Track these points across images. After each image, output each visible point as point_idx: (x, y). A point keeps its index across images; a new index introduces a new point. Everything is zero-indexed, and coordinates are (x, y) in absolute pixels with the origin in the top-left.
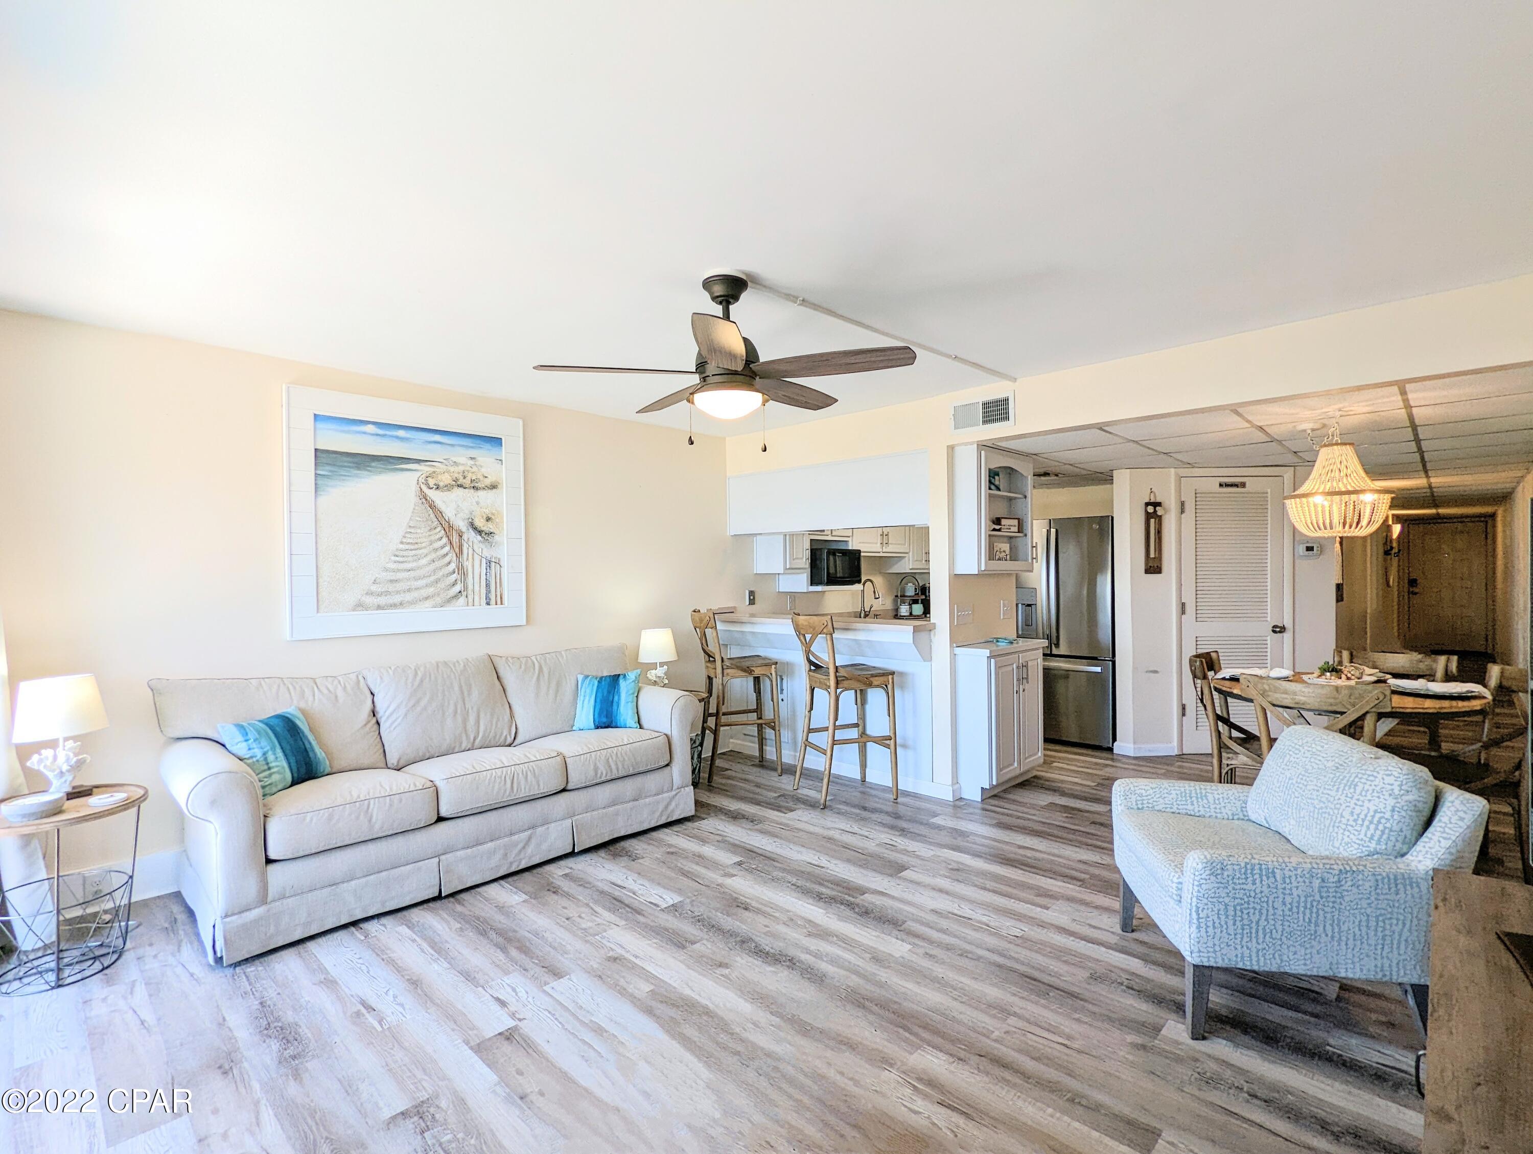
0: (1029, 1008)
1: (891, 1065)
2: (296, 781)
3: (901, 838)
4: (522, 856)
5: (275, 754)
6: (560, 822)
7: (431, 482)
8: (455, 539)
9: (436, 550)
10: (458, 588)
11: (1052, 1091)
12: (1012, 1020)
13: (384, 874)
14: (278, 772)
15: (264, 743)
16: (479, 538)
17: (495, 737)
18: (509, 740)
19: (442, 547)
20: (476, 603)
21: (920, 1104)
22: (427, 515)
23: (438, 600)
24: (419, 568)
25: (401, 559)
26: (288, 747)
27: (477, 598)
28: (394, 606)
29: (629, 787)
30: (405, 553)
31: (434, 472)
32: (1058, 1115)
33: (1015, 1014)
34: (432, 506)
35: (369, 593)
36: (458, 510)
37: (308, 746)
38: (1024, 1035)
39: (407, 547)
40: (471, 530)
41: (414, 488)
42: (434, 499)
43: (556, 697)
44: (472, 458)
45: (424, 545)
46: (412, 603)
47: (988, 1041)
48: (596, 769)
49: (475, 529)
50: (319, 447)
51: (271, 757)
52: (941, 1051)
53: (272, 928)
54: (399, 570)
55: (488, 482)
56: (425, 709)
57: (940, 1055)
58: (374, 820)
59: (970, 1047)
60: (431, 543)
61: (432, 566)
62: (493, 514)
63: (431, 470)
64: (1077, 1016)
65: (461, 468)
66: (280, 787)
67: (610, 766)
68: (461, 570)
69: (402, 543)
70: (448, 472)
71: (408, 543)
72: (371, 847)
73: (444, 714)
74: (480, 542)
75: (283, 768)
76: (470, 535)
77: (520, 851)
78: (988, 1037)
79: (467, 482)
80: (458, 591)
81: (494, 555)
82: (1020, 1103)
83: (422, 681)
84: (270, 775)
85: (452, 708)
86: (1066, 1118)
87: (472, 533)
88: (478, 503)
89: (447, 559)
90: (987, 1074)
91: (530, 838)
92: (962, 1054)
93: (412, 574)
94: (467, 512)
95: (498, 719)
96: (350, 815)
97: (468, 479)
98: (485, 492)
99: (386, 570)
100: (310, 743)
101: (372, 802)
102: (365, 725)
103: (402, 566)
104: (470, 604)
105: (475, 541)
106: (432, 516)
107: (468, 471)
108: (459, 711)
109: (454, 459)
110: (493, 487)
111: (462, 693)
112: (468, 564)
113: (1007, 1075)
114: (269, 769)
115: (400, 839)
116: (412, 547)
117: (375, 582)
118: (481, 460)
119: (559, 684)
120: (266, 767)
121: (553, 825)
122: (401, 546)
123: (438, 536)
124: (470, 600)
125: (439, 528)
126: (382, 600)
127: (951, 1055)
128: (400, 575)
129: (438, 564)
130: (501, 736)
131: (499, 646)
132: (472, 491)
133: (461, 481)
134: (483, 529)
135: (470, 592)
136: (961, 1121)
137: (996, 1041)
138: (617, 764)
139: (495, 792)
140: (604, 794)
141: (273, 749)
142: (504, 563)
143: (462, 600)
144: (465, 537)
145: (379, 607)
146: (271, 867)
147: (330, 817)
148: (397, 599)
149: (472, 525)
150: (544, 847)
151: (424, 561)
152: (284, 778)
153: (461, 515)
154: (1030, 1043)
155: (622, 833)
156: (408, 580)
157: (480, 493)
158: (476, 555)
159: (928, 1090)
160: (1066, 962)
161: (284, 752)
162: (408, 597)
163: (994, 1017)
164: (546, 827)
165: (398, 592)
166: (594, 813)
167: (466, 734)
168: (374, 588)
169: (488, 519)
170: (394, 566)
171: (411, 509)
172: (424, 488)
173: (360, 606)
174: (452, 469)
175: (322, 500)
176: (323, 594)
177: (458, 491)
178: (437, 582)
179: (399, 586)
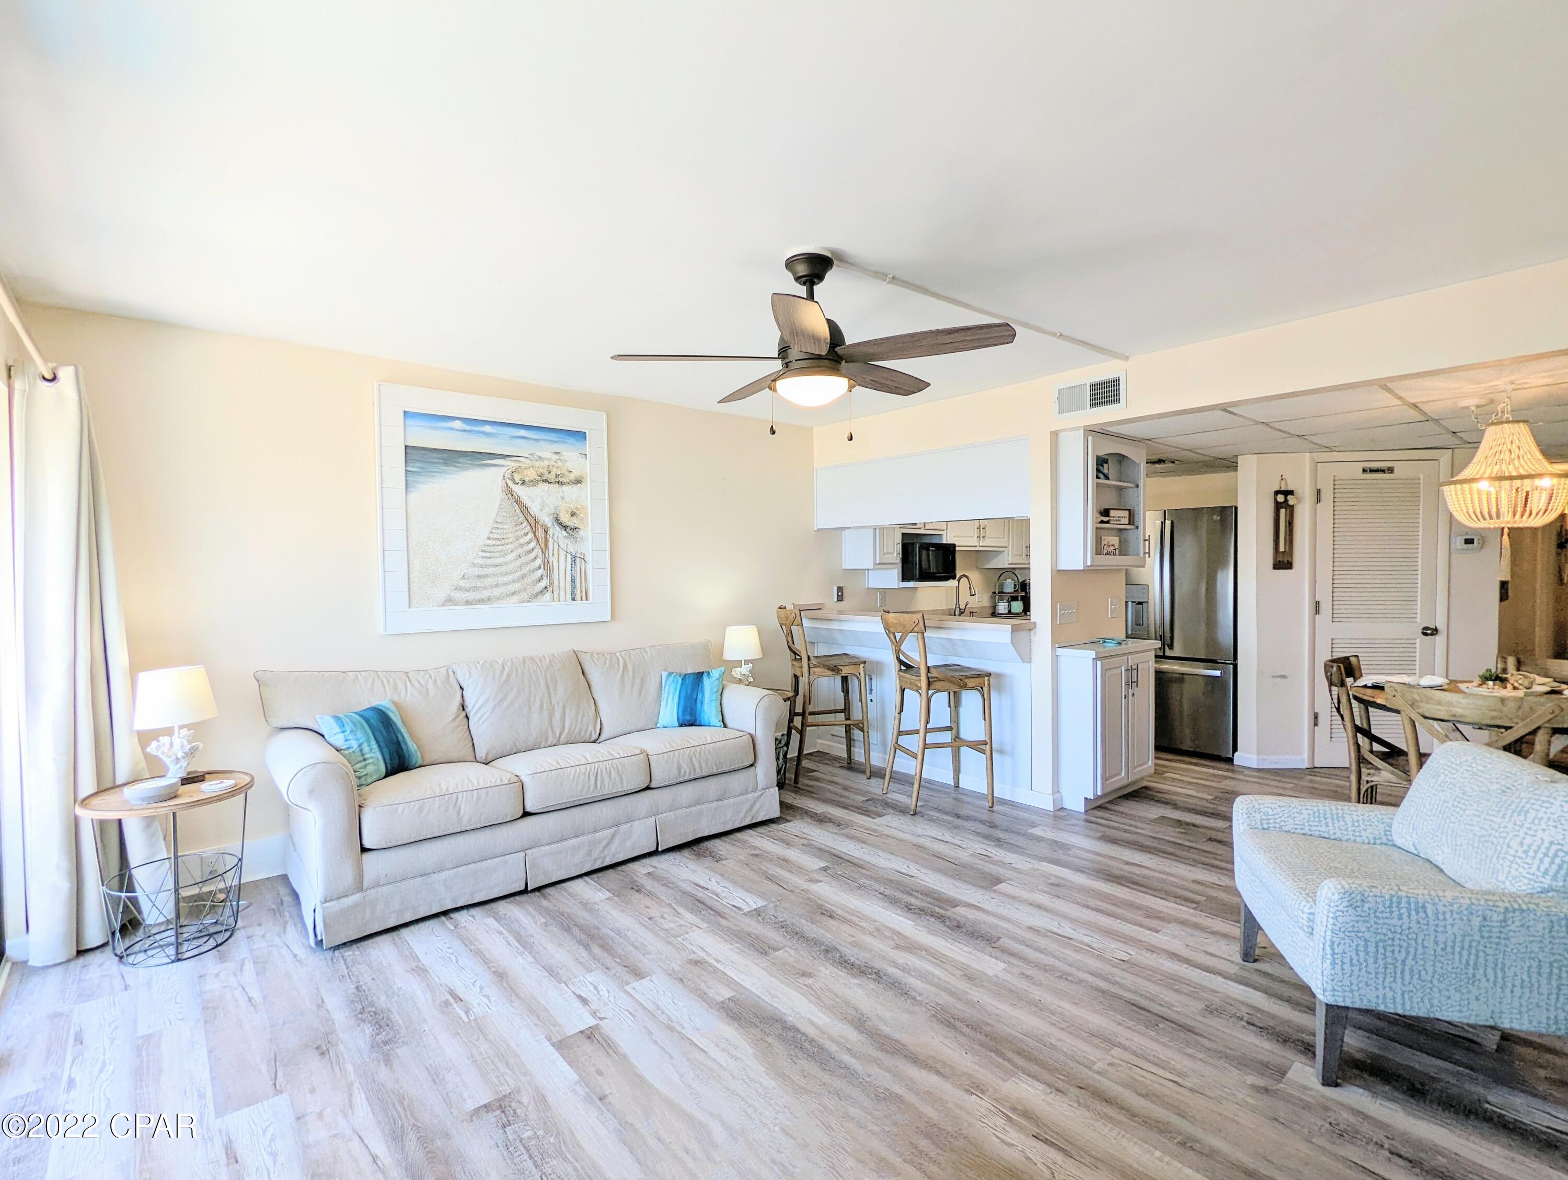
0: (1135, 1039)
1: (983, 1092)
2: (389, 773)
3: (997, 849)
4: (606, 852)
5: (369, 746)
6: (644, 821)
7: (517, 477)
8: (541, 534)
9: (522, 545)
10: (544, 583)
11: (1161, 1132)
12: (1116, 1051)
13: (472, 866)
14: (373, 763)
15: (360, 734)
16: (564, 533)
17: (580, 733)
18: (594, 737)
19: (528, 543)
20: (562, 598)
21: (1013, 1136)
22: (513, 511)
23: (525, 596)
24: (506, 563)
25: (488, 555)
26: (381, 739)
27: (562, 594)
28: (482, 601)
29: (712, 786)
30: (492, 549)
31: (520, 467)
32: (1167, 1159)
33: (1120, 1045)
34: (518, 501)
35: (458, 588)
36: (544, 505)
37: (400, 739)
38: (1130, 1069)
39: (494, 542)
40: (556, 525)
41: (500, 483)
42: (520, 494)
43: (640, 694)
44: (556, 453)
45: (510, 540)
46: (499, 598)
47: (1090, 1073)
48: (679, 768)
49: (560, 524)
50: (408, 444)
51: (366, 749)
52: (1038, 1080)
53: (368, 912)
54: (486, 566)
55: (572, 477)
56: (512, 703)
57: (1036, 1084)
58: (462, 812)
59: (1070, 1078)
60: (518, 538)
61: (518, 562)
62: (578, 509)
63: (516, 465)
64: (1190, 1051)
65: (546, 463)
66: (375, 778)
67: (693, 765)
68: (547, 565)
69: (489, 538)
70: (533, 467)
71: (495, 539)
72: (460, 839)
73: (530, 709)
74: (565, 537)
75: (378, 759)
76: (556, 531)
77: (604, 848)
78: (1090, 1069)
79: (552, 477)
80: (544, 586)
81: (579, 551)
82: (1124, 1142)
83: (509, 676)
84: (365, 767)
85: (538, 703)
86: (1176, 1163)
87: (557, 528)
88: (563, 498)
89: (533, 554)
90: (1088, 1108)
91: (613, 836)
92: (1060, 1085)
93: (499, 569)
94: (552, 507)
95: (583, 716)
96: (439, 807)
97: (553, 473)
98: (570, 486)
99: (474, 565)
100: (403, 737)
101: (460, 796)
102: (456, 718)
103: (489, 562)
104: (556, 599)
105: (561, 536)
106: (518, 511)
107: (553, 466)
108: (545, 706)
109: (539, 454)
110: (578, 481)
111: (548, 688)
112: (553, 560)
113: (1110, 1111)
114: (365, 760)
115: (488, 832)
116: (499, 543)
117: (463, 577)
118: (565, 454)
119: (643, 681)
120: (361, 758)
121: (637, 823)
122: (489, 542)
123: (523, 532)
124: (556, 596)
125: (525, 524)
126: (471, 596)
127: (1048, 1085)
128: (487, 571)
129: (524, 559)
130: (586, 731)
131: (583, 642)
132: (557, 485)
133: (546, 476)
134: (568, 524)
135: (555, 588)
136: (1059, 1157)
137: (1099, 1073)
138: (700, 763)
139: (579, 788)
140: (687, 793)
141: (368, 741)
142: (589, 558)
143: (548, 596)
144: (550, 532)
145: (468, 603)
146: (367, 856)
147: (421, 809)
148: (485, 594)
149: (557, 520)
150: (628, 844)
151: (510, 557)
152: (378, 770)
153: (546, 510)
154: (1137, 1077)
155: (706, 834)
156: (495, 575)
157: (565, 488)
158: (561, 551)
159: (1022, 1121)
160: (1177, 991)
161: (378, 743)
162: (496, 592)
163: (1097, 1046)
164: (630, 824)
165: (485, 588)
166: (678, 812)
167: (552, 731)
168: (462, 583)
169: (573, 514)
170: (482, 561)
171: (498, 505)
172: (510, 483)
173: (449, 601)
174: (538, 464)
175: (413, 496)
176: (414, 589)
177: (543, 486)
178: (523, 577)
179: (487, 582)
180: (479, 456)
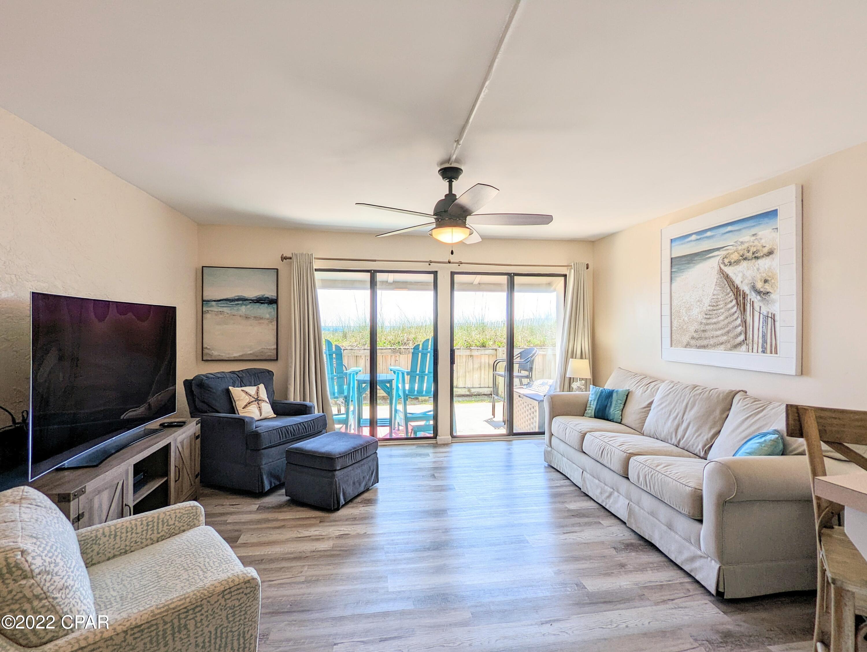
0: (298, 590)
1: (336, 537)
2: (595, 417)
7: (726, 261)
8: (741, 300)
9: (729, 309)
10: (742, 337)
11: (271, 560)
12: (302, 579)
14: (591, 409)
16: (759, 297)
19: (733, 307)
20: (755, 350)
21: (317, 533)
22: (723, 285)
23: (729, 346)
24: (718, 322)
25: (708, 316)
26: (600, 402)
27: (755, 346)
28: (704, 347)
30: (711, 313)
31: (728, 254)
32: (266, 553)
33: (303, 583)
34: (727, 277)
35: (693, 338)
36: (744, 277)
38: (293, 575)
39: (712, 308)
40: (753, 293)
41: (717, 268)
42: (728, 273)
44: (754, 235)
45: (721, 306)
46: (715, 346)
47: (307, 564)
49: (756, 291)
52: (323, 550)
53: (552, 458)
54: (708, 324)
55: (766, 250)
57: (323, 549)
59: (313, 558)
60: (726, 304)
61: (726, 321)
62: (769, 277)
63: (725, 253)
64: (270, 600)
65: (746, 245)
69: (709, 306)
70: (736, 251)
71: (714, 306)
72: (567, 447)
74: (759, 301)
76: (752, 296)
78: (308, 565)
79: (750, 255)
80: (742, 340)
81: (770, 312)
82: (282, 550)
83: (670, 393)
86: (263, 553)
87: (753, 294)
88: (758, 269)
89: (736, 315)
90: (300, 552)
92: (314, 554)
93: (715, 326)
94: (750, 278)
97: (751, 252)
98: (764, 259)
99: (701, 323)
102: (645, 408)
103: (709, 321)
104: (750, 350)
105: (755, 300)
106: (727, 285)
107: (751, 246)
109: (741, 240)
110: (770, 253)
112: (749, 319)
113: (292, 556)
115: (574, 450)
116: (715, 308)
117: (696, 331)
118: (761, 234)
121: (622, 497)
122: (709, 308)
123: (730, 300)
124: (751, 348)
125: (731, 294)
126: (699, 343)
127: (319, 551)
128: (708, 327)
129: (731, 319)
132: (754, 260)
133: (747, 255)
134: (762, 290)
135: (751, 341)
136: (299, 536)
137: (304, 566)
142: (777, 318)
143: (744, 347)
144: (749, 298)
145: (697, 347)
148: (705, 342)
149: (754, 288)
150: (616, 506)
151: (721, 318)
153: (746, 281)
154: (288, 573)
156: (713, 330)
157: (760, 261)
158: (755, 312)
159: (318, 537)
162: (712, 341)
163: (313, 576)
164: (618, 494)
165: (706, 338)
166: (642, 511)
168: (695, 335)
169: (766, 281)
170: (704, 321)
171: (715, 283)
172: (722, 266)
173: (688, 345)
174: (740, 248)
175: (674, 285)
176: (674, 337)
177: (744, 264)
178: (728, 332)
179: (707, 334)
180: (704, 253)
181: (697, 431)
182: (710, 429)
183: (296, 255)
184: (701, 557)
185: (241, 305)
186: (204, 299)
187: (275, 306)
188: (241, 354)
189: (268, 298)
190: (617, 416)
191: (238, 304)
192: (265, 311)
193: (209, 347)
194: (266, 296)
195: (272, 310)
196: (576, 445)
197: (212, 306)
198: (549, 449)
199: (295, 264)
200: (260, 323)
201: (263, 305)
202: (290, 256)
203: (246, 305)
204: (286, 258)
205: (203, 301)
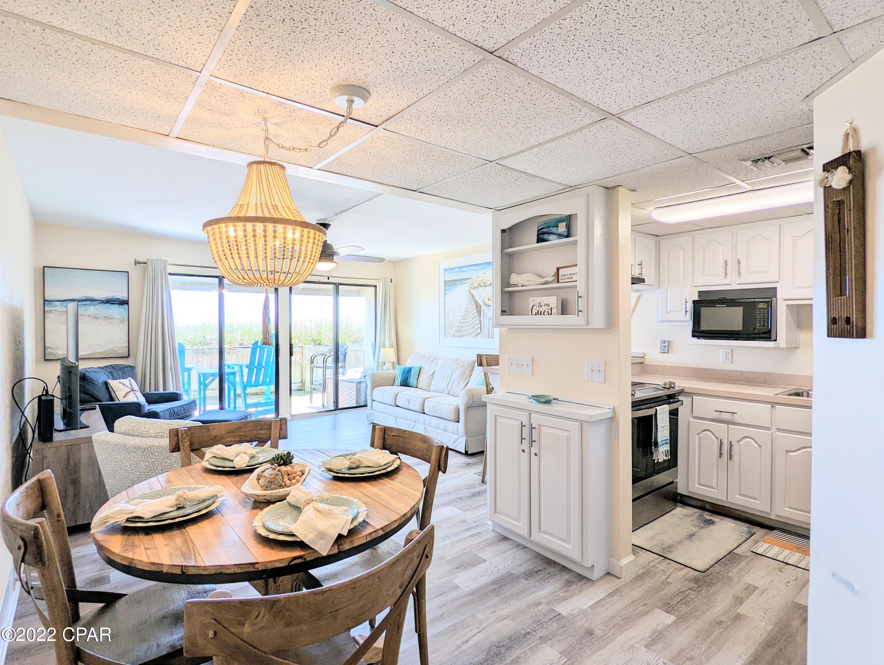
7: (472, 286)
8: (479, 309)
9: (473, 314)
16: (486, 308)
20: (485, 337)
23: (473, 335)
24: (469, 321)
25: (464, 318)
27: (485, 334)
28: (462, 336)
30: (465, 316)
34: (473, 296)
35: (456, 331)
36: (480, 296)
41: (468, 290)
42: (473, 293)
44: (484, 273)
45: (470, 312)
46: (467, 335)
50: (445, 280)
54: (463, 323)
55: (489, 283)
60: (472, 311)
61: (472, 321)
62: (491, 297)
63: (472, 281)
65: (481, 278)
68: (480, 322)
70: (477, 282)
71: (466, 312)
79: (482, 284)
80: (479, 331)
81: (491, 316)
83: (444, 365)
87: (484, 306)
88: (486, 293)
89: (477, 318)
93: (467, 324)
94: (483, 297)
98: (488, 288)
99: (460, 322)
102: (431, 375)
103: (464, 321)
105: (485, 310)
106: (472, 300)
107: (483, 280)
109: (479, 275)
110: (491, 285)
112: (482, 320)
117: (458, 327)
118: (487, 274)
122: (464, 313)
123: (474, 309)
124: (483, 336)
125: (474, 305)
126: (459, 334)
128: (464, 325)
129: (474, 320)
132: (484, 287)
134: (487, 304)
135: (483, 332)
143: (480, 335)
145: (459, 336)
148: (462, 334)
149: (484, 303)
151: (470, 319)
152: (399, 383)
153: (481, 299)
158: (485, 316)
162: (466, 333)
164: (418, 424)
165: (462, 331)
166: (432, 428)
169: (489, 300)
170: (462, 321)
171: (467, 299)
172: (470, 289)
173: (454, 336)
174: (478, 280)
175: (446, 298)
176: (446, 331)
177: (480, 288)
178: (473, 327)
179: (464, 329)
180: (462, 280)
181: (458, 383)
182: (464, 381)
183: (152, 261)
184: (459, 438)
185: (89, 305)
186: (46, 299)
187: (126, 306)
188: (90, 352)
189: (118, 299)
190: (415, 384)
191: (86, 304)
192: (116, 311)
193: (52, 346)
194: (117, 297)
195: (124, 310)
196: (392, 403)
197: (56, 306)
198: (372, 411)
199: (150, 269)
200: (111, 323)
201: (113, 305)
202: (146, 261)
203: (94, 305)
204: (139, 263)
205: (45, 301)
